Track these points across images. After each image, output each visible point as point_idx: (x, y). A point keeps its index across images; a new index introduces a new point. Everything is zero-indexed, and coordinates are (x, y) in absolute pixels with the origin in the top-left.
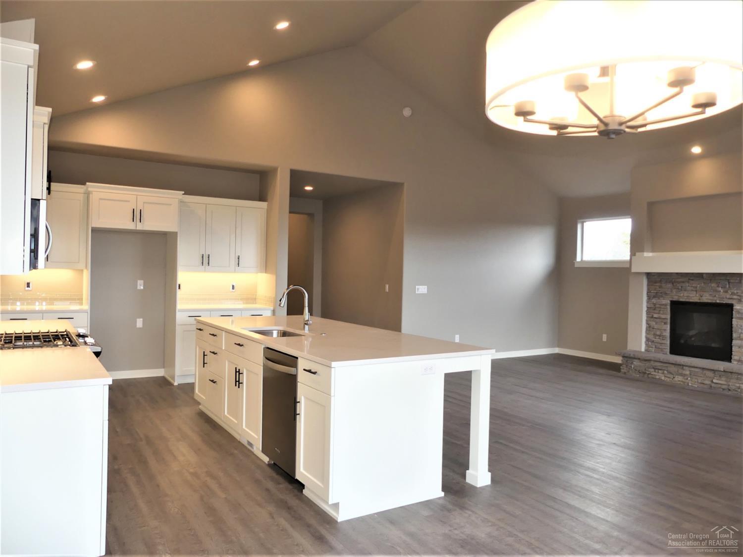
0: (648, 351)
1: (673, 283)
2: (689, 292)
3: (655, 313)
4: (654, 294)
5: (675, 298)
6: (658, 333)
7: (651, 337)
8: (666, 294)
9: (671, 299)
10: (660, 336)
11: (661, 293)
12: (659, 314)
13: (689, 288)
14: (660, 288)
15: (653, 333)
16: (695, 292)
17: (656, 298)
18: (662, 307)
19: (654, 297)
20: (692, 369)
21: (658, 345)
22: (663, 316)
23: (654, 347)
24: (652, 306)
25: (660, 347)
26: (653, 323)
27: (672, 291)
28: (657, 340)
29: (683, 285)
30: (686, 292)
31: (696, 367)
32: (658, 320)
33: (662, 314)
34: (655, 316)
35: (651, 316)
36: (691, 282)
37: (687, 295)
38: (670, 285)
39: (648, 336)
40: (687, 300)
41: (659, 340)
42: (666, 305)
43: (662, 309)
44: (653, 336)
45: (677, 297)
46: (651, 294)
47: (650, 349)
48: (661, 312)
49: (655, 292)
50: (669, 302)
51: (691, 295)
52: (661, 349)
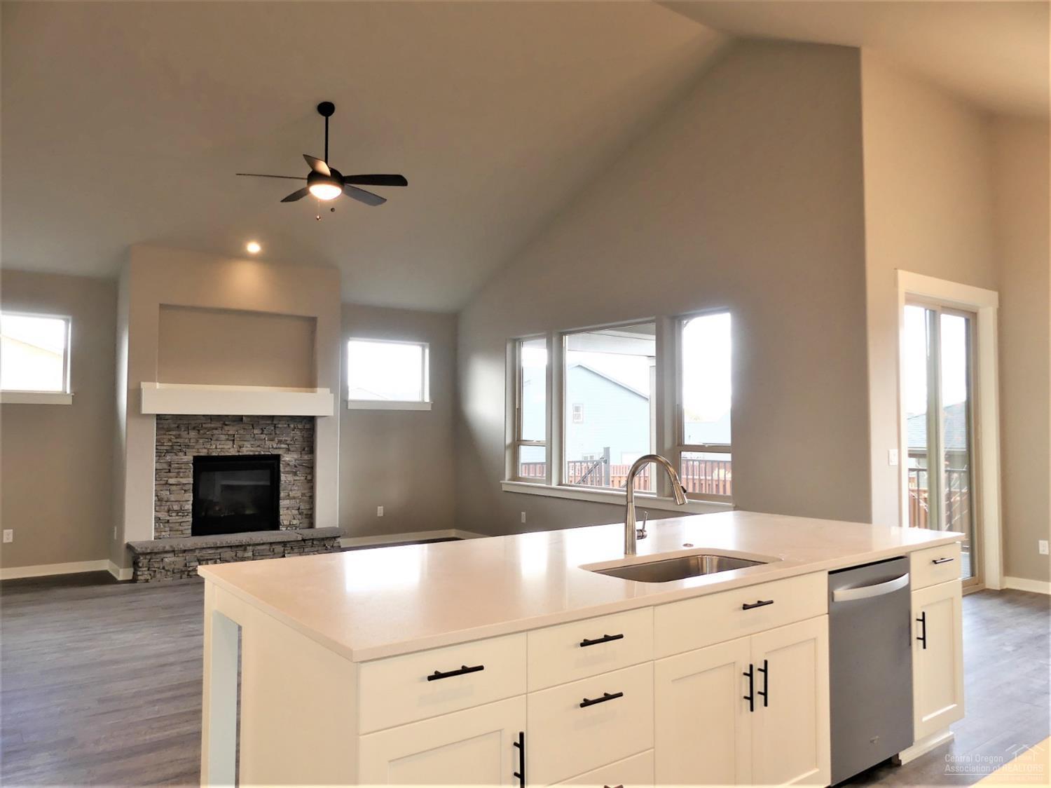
0: (160, 539)
1: (199, 430)
2: (223, 442)
3: (171, 478)
4: (168, 448)
5: (203, 453)
6: (176, 507)
7: (163, 515)
8: (188, 446)
9: (196, 454)
10: (177, 512)
11: (180, 445)
12: (177, 477)
13: (223, 437)
14: (176, 438)
15: (166, 508)
16: (231, 442)
17: (172, 454)
18: (183, 466)
19: (167, 451)
20: (259, 547)
21: (177, 527)
22: (184, 481)
23: (167, 529)
24: (165, 466)
25: (181, 528)
26: (165, 494)
27: (197, 441)
28: (174, 518)
29: (215, 432)
30: (219, 442)
31: (263, 544)
32: (174, 488)
33: (182, 478)
34: (171, 481)
35: (164, 482)
36: (227, 428)
37: (221, 447)
38: (193, 434)
39: (160, 515)
40: (223, 454)
41: (177, 517)
42: (187, 463)
43: (181, 470)
44: (166, 514)
45: (206, 450)
46: (162, 448)
47: (163, 533)
48: (181, 475)
49: (171, 444)
50: (192, 458)
51: (226, 447)
52: (182, 531)
